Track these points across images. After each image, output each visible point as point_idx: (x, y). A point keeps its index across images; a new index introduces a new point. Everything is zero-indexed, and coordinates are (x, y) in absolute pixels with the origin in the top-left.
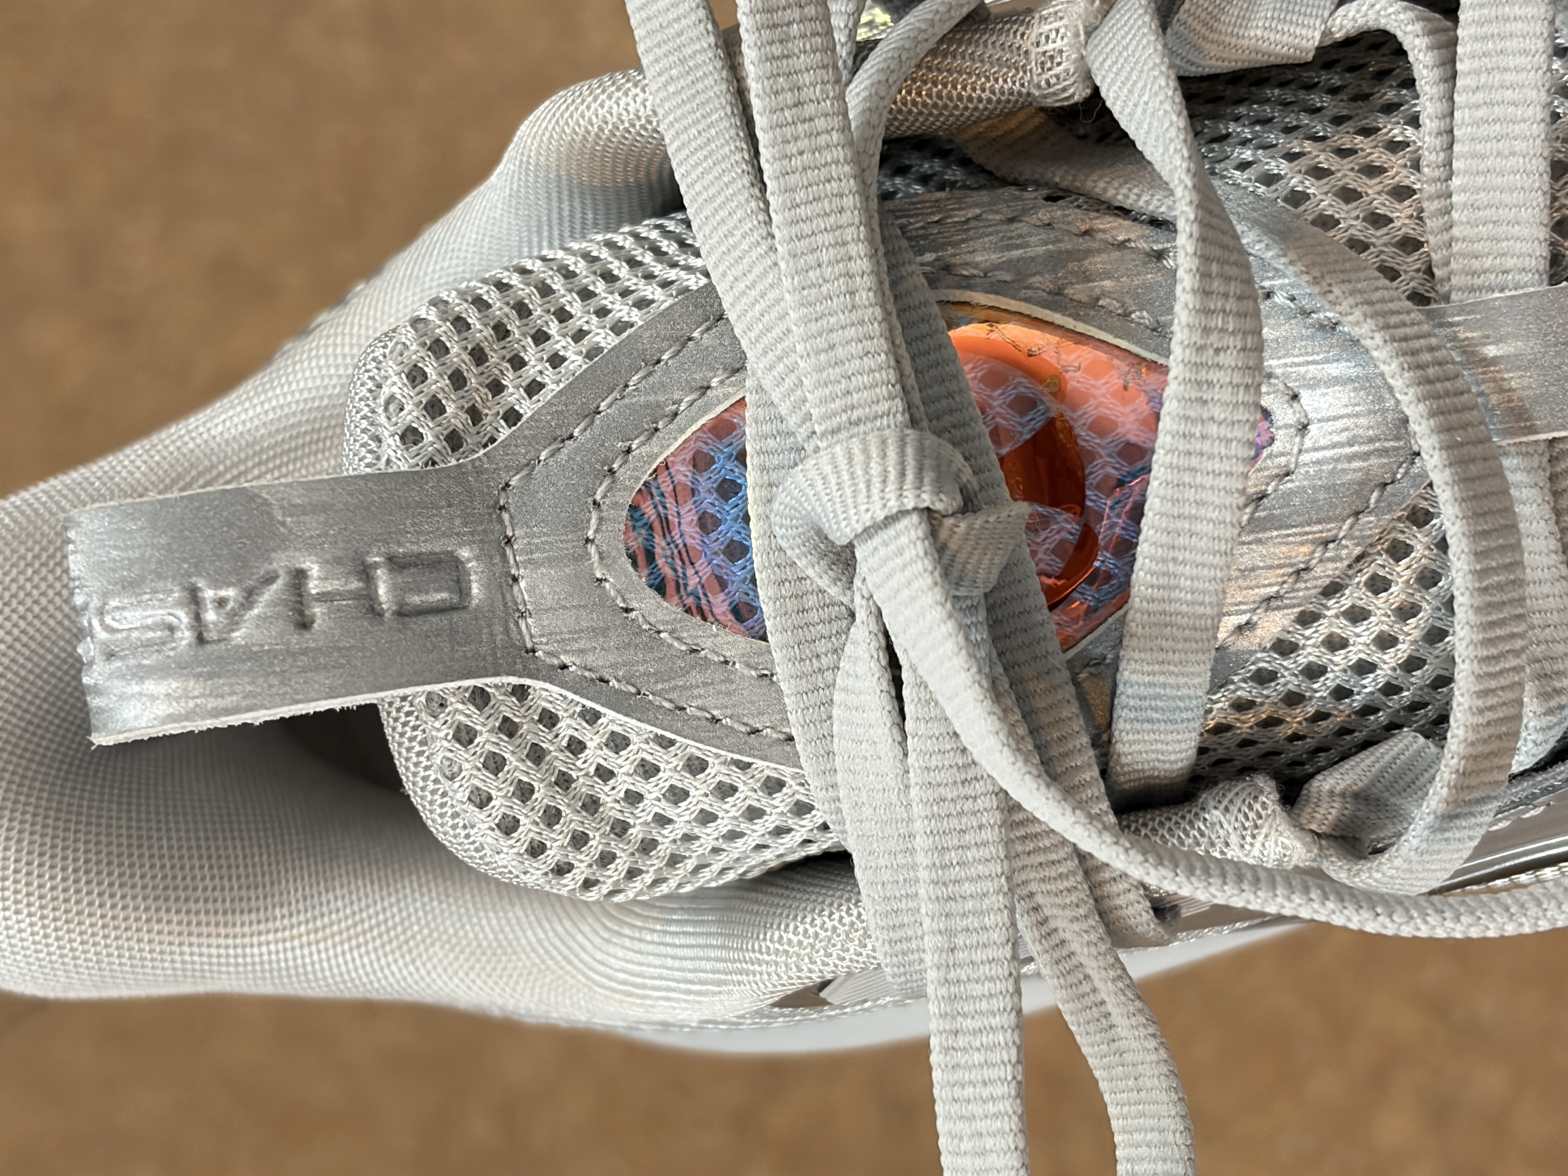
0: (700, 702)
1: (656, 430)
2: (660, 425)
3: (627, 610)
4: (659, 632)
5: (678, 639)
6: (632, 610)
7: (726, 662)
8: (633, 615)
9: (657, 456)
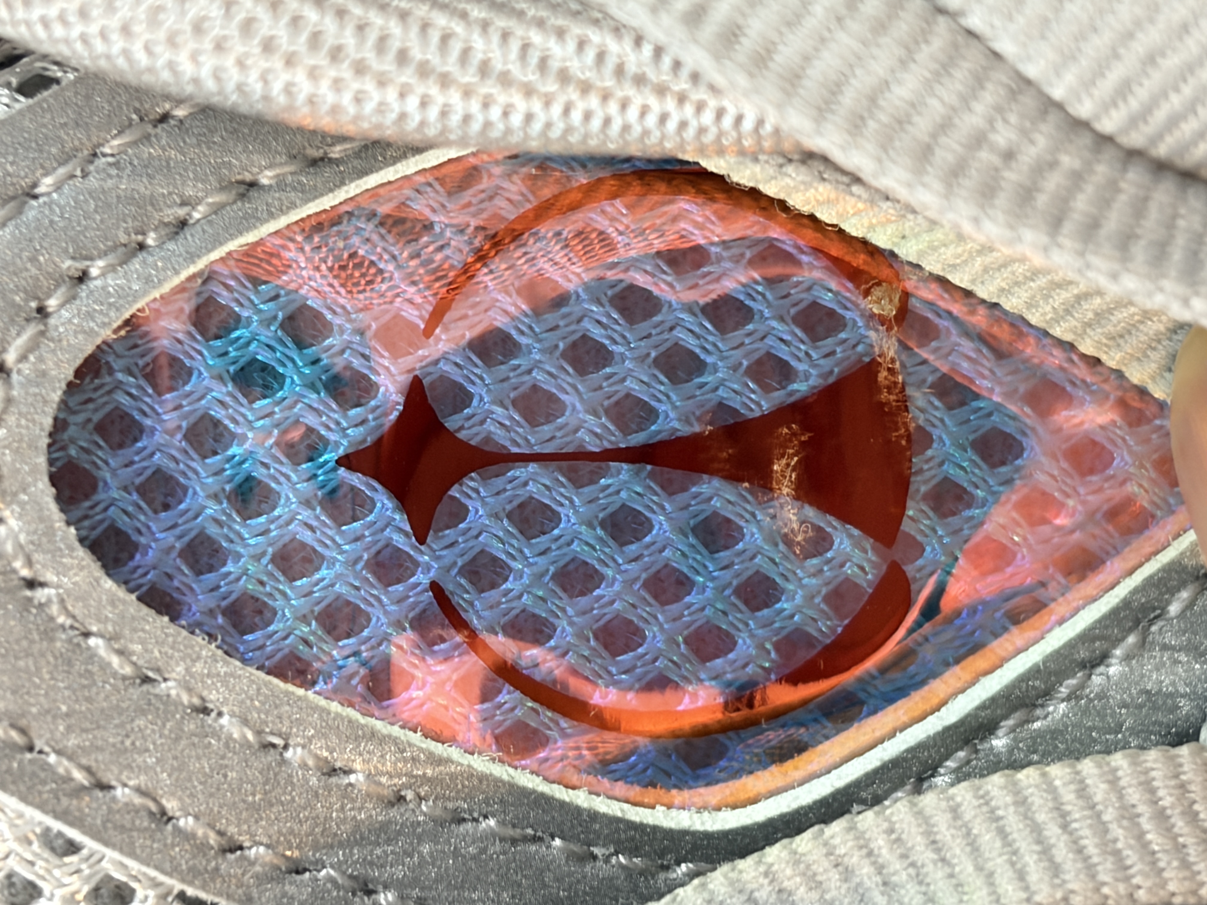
0: (142, 780)
1: (142, 246)
2: (151, 240)
3: (32, 584)
4: (87, 635)
5: (120, 653)
6: (42, 585)
7: (205, 711)
8: (41, 594)
9: (136, 297)
